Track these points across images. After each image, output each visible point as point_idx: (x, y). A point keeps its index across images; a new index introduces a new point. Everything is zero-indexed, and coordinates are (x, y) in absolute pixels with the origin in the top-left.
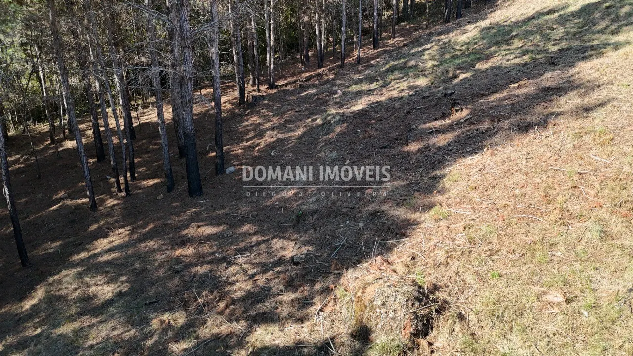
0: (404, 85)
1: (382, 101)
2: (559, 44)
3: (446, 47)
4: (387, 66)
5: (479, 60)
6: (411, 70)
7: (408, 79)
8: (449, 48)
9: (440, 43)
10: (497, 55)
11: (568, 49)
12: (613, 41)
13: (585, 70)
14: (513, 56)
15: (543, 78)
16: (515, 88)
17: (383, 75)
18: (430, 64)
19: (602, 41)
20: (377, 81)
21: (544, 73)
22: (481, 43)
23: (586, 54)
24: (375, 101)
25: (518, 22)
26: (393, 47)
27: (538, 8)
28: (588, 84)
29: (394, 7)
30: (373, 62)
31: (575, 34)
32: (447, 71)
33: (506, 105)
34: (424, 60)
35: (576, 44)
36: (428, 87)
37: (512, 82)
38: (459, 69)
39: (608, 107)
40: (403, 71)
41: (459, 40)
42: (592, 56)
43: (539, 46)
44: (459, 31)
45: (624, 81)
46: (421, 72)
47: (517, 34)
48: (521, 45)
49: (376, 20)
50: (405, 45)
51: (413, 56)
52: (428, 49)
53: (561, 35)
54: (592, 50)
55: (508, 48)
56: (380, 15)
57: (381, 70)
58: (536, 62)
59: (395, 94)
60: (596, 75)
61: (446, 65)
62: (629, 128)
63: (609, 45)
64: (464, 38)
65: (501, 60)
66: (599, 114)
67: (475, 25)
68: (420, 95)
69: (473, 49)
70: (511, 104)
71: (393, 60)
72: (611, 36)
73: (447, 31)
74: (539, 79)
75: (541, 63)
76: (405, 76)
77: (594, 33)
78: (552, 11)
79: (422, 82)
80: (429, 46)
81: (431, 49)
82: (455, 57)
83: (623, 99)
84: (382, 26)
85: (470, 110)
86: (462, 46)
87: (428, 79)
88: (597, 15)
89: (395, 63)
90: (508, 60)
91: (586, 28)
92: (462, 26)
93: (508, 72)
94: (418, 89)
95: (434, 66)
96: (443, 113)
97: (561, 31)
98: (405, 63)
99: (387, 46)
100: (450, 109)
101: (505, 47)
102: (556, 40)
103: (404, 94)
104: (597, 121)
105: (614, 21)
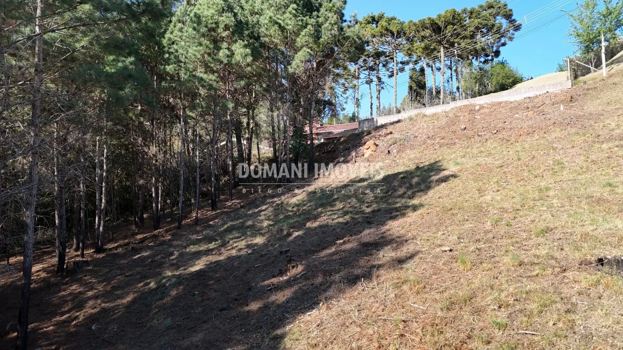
0: (242, 244)
1: (220, 261)
2: (371, 206)
3: (280, 208)
4: (226, 227)
5: (309, 220)
6: (249, 229)
7: (246, 238)
8: (282, 209)
9: (274, 205)
10: (323, 215)
11: (378, 211)
12: (411, 204)
13: (395, 227)
14: (336, 216)
15: (362, 234)
16: (341, 244)
17: (222, 235)
18: (265, 224)
19: (402, 204)
20: (216, 240)
21: (363, 230)
22: (309, 205)
23: (393, 215)
24: (213, 261)
25: (337, 188)
26: (230, 209)
28: (398, 240)
29: (231, 173)
30: (211, 223)
31: (382, 198)
32: (282, 230)
33: (335, 260)
34: (260, 220)
35: (384, 206)
36: (265, 245)
37: (338, 239)
38: (292, 228)
39: (416, 259)
40: (240, 231)
41: (290, 203)
42: (397, 216)
43: (356, 207)
44: (290, 194)
45: (425, 237)
46: (257, 232)
47: (338, 198)
48: (342, 207)
49: (213, 184)
50: (242, 207)
51: (250, 216)
52: (264, 210)
53: (371, 199)
54: (397, 211)
55: (332, 209)
56: (218, 179)
57: (220, 230)
58: (356, 222)
59: (234, 252)
60: (402, 232)
61: (281, 225)
62: (436, 277)
63: (408, 207)
64: (294, 200)
65: (327, 219)
66: (409, 265)
67: (302, 190)
68: (257, 252)
69: (303, 210)
70: (340, 259)
71: (232, 221)
72: (409, 200)
73: (279, 195)
74: (360, 236)
75: (359, 222)
76: (243, 235)
77: (396, 198)
78: (362, 180)
79: (259, 240)
80: (264, 207)
81: (266, 210)
82: (287, 217)
83: (426, 252)
84: (220, 189)
85: (304, 266)
86: (293, 207)
87: (265, 238)
88: (396, 183)
89: (233, 223)
90: (333, 220)
91: (389, 193)
92: (292, 191)
93: (334, 230)
94: (256, 248)
95: (270, 225)
96: (280, 270)
97: (371, 195)
98: (243, 223)
99: (225, 208)
100: (287, 266)
101: (329, 209)
102: (368, 203)
103: (242, 253)
104: (410, 271)
105: (409, 188)
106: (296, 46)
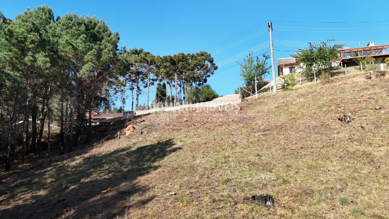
0: (29, 195)
1: (8, 209)
2: (128, 167)
3: (61, 169)
4: (16, 183)
5: (83, 177)
6: (35, 185)
7: (31, 192)
8: (63, 170)
9: (57, 167)
10: (94, 173)
11: (132, 170)
12: (153, 166)
13: (142, 180)
14: (103, 174)
15: (120, 186)
16: (105, 193)
17: (12, 190)
18: (49, 181)
19: (148, 166)
20: (6, 194)
21: (121, 183)
22: (84, 166)
23: (141, 172)
24: (2, 209)
25: (106, 155)
26: (22, 170)
27: (116, 148)
28: (143, 189)
29: (25, 144)
30: (3, 180)
31: (135, 162)
32: (61, 185)
33: (100, 205)
34: (45, 178)
35: (136, 167)
36: (47, 196)
37: (103, 190)
38: (69, 183)
39: (154, 201)
40: (28, 186)
41: (70, 165)
42: (144, 173)
43: (117, 168)
44: (70, 159)
45: (160, 186)
46: (41, 186)
47: (105, 162)
48: (107, 168)
49: (9, 152)
50: (31, 168)
51: (37, 176)
52: (49, 171)
53: (128, 162)
54: (144, 170)
55: (100, 169)
56: (13, 147)
57: (10, 186)
58: (117, 177)
59: (20, 202)
60: (147, 183)
61: (61, 181)
62: (165, 212)
63: (151, 167)
64: (73, 163)
65: (96, 176)
66: (150, 205)
67: (80, 156)
68: (40, 202)
69: (79, 170)
70: (103, 203)
71: (21, 179)
72: (152, 163)
73: (63, 160)
74: (118, 187)
75: (119, 178)
76: (29, 190)
77: (144, 162)
78: (123, 150)
79: (42, 193)
80: (49, 169)
81: (51, 171)
82: (67, 176)
83: (161, 196)
84: (14, 156)
85: (75, 210)
86: (72, 169)
87: (47, 191)
88: (145, 152)
89: (22, 181)
90: (101, 177)
91: (140, 159)
92: (72, 157)
93: (101, 183)
94: (39, 198)
95: (52, 182)
96: (57, 214)
97: (128, 160)
98: (30, 181)
99: (17, 169)
100: (62, 210)
101: (98, 169)
102: (126, 165)
103: (27, 202)
104: (149, 209)
105: (152, 156)
106: (84, 61)
